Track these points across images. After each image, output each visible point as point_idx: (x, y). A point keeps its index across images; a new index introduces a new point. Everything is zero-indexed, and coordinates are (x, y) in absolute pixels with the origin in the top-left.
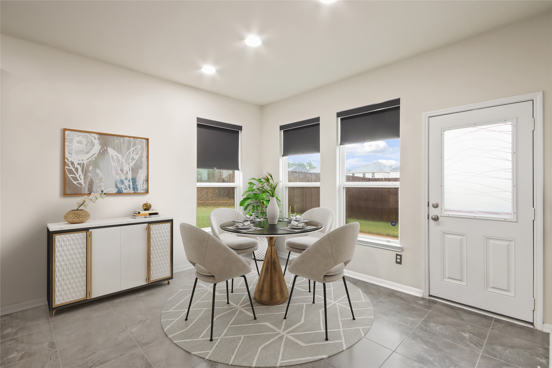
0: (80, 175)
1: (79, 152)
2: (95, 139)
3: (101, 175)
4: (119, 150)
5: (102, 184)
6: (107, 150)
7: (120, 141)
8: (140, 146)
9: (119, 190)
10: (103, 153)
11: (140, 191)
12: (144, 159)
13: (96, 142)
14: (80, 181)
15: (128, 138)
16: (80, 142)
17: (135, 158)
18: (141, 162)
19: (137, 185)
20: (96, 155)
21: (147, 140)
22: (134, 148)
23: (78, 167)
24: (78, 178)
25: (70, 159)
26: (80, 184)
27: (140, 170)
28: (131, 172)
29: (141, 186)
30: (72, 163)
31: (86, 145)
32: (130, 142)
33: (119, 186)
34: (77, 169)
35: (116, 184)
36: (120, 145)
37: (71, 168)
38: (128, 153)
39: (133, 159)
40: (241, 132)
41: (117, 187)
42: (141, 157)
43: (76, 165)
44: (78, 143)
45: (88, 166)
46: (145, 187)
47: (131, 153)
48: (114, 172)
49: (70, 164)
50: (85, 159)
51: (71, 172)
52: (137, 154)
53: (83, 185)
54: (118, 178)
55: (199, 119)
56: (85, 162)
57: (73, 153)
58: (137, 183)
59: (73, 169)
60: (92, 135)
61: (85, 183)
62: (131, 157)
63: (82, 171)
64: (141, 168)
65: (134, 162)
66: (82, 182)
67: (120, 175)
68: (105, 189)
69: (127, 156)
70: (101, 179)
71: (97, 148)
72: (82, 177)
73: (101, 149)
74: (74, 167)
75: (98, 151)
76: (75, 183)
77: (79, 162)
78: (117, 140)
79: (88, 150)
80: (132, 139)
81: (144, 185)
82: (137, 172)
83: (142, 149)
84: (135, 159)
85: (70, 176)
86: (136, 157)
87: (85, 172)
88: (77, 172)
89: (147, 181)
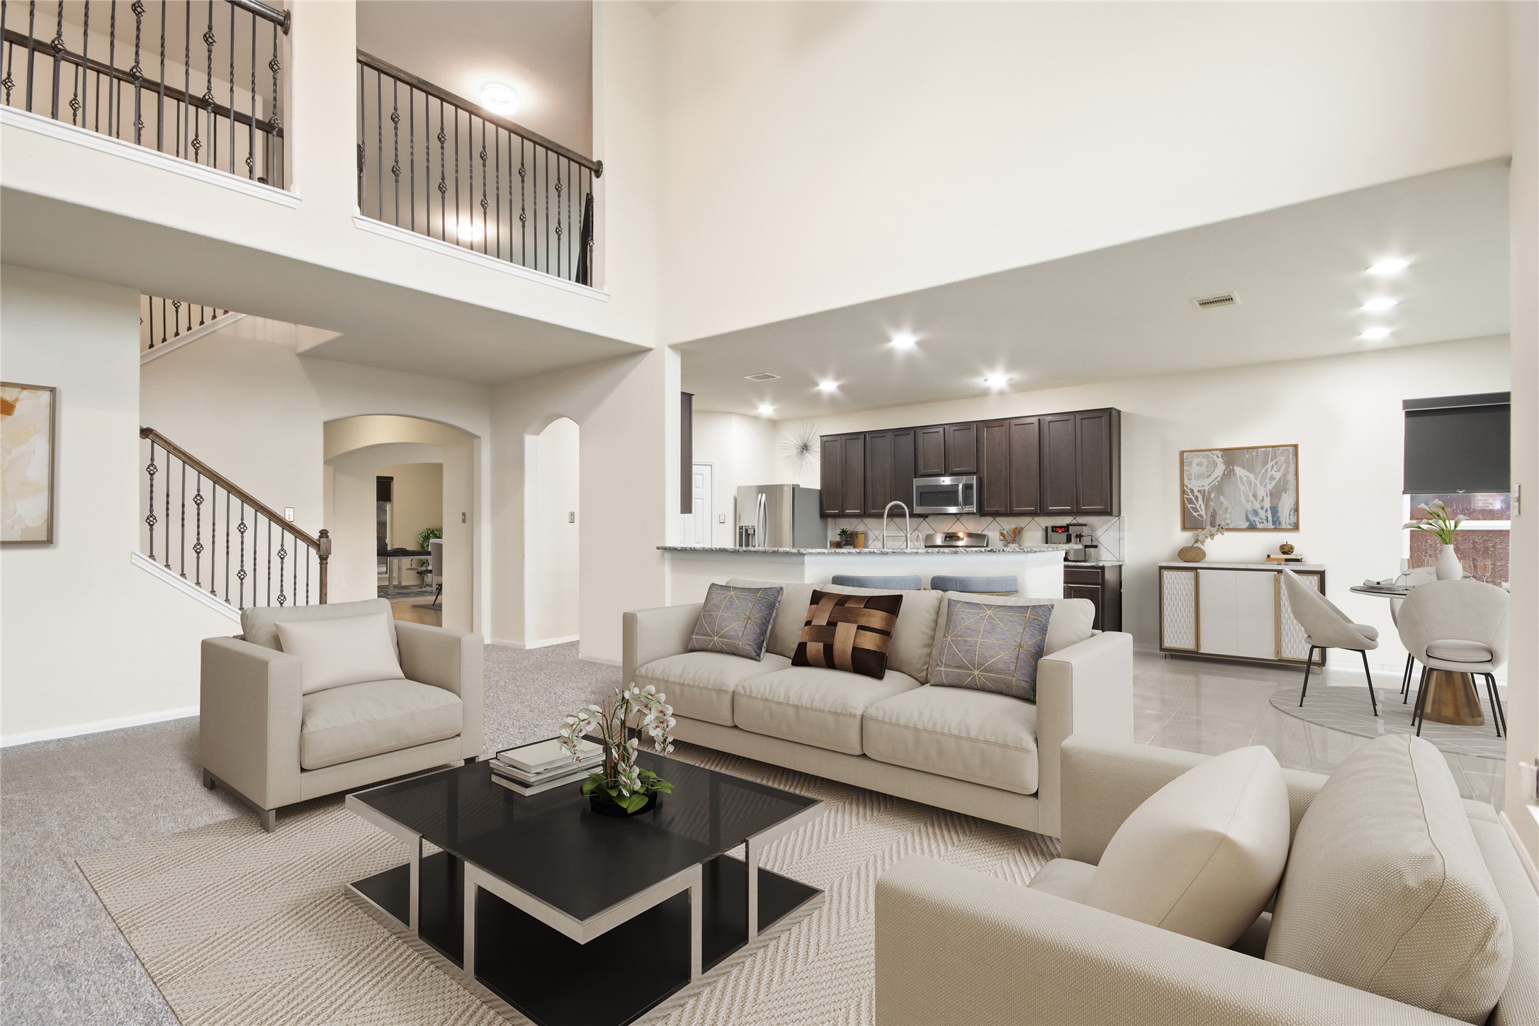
0: (1200, 504)
1: (1199, 477)
2: (1218, 457)
3: (1226, 503)
4: (1251, 469)
5: (1228, 516)
6: (1233, 470)
7: (1252, 455)
8: (1283, 458)
9: (1251, 523)
10: (1228, 474)
11: (1283, 526)
12: (1291, 477)
13: (1220, 461)
14: (1201, 512)
15: (1263, 449)
16: (1200, 464)
17: (1274, 476)
18: (1286, 482)
19: (1279, 517)
20: (1219, 478)
21: (1296, 446)
22: (1273, 462)
23: (1199, 494)
24: (1199, 508)
25: (1189, 486)
26: (1200, 515)
27: (1283, 494)
28: (1269, 498)
29: (1285, 516)
30: (1192, 491)
31: (1207, 467)
32: (1266, 454)
33: (1252, 518)
34: (1197, 498)
35: (1247, 516)
36: (1252, 459)
37: (1191, 496)
38: (1263, 471)
39: (1272, 478)
41: (1248, 520)
42: (1285, 475)
43: (1196, 493)
44: (1197, 465)
45: (1210, 493)
46: (1293, 519)
47: (1269, 470)
48: (1243, 499)
49: (1189, 492)
50: (1206, 484)
51: (1190, 501)
52: (1278, 471)
53: (1205, 517)
54: (1249, 507)
56: (1206, 488)
57: (1193, 479)
58: (1279, 514)
59: (1193, 498)
60: (1214, 452)
61: (1206, 514)
62: (1268, 476)
63: (1203, 500)
64: (1285, 491)
65: (1274, 483)
66: (1203, 513)
67: (1252, 502)
68: (1232, 522)
69: (1263, 475)
70: (1226, 509)
71: (1221, 468)
72: (1203, 507)
73: (1226, 469)
74: (1193, 496)
75: (1221, 475)
76: (1195, 514)
77: (1199, 489)
78: (1247, 454)
79: (1209, 473)
80: (1270, 449)
81: (1292, 517)
82: (1279, 497)
83: (1287, 462)
84: (1275, 479)
85: (1189, 506)
86: (1278, 475)
87: (1207, 501)
88: (1197, 501)
89: (1297, 510)
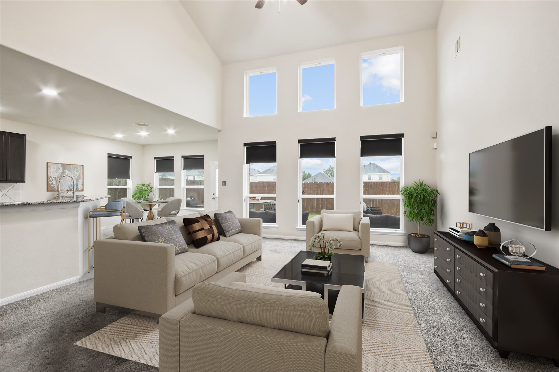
0: (54, 182)
1: (53, 172)
2: (60, 166)
3: (63, 182)
4: (70, 171)
5: (63, 186)
6: (65, 171)
7: (71, 167)
8: (79, 169)
9: (70, 189)
10: (63, 172)
11: (79, 190)
12: (81, 175)
13: (61, 167)
14: (54, 185)
15: (74, 165)
16: (54, 168)
17: (77, 174)
18: (80, 176)
19: (78, 187)
20: (60, 174)
21: (83, 166)
22: (77, 170)
23: (53, 179)
24: (53, 184)
25: (50, 175)
26: (54, 186)
27: (79, 180)
28: (75, 181)
29: (80, 188)
30: (51, 177)
31: (57, 169)
32: (75, 167)
33: (70, 187)
34: (53, 180)
35: (69, 187)
36: (71, 169)
37: (51, 179)
38: (74, 172)
39: (76, 175)
40: (131, 159)
41: (69, 188)
42: (80, 174)
43: (53, 178)
44: (53, 168)
45: (57, 178)
46: (82, 188)
47: (76, 172)
48: (68, 181)
49: (50, 177)
50: (56, 175)
51: (50, 181)
52: (78, 173)
53: (55, 187)
54: (70, 184)
55: (109, 154)
56: (56, 177)
57: (51, 173)
58: (78, 186)
59: (51, 180)
60: (59, 164)
61: (56, 186)
62: (75, 174)
63: (55, 181)
64: (80, 179)
65: (77, 176)
66: (55, 185)
67: (71, 182)
68: (64, 189)
69: (74, 174)
70: (63, 184)
71: (61, 170)
72: (55, 183)
73: (63, 171)
74: (52, 179)
75: (61, 172)
76: (52, 186)
77: (54, 177)
78: (69, 166)
79: (57, 171)
80: (76, 166)
81: (81, 187)
82: (78, 181)
83: (80, 170)
84: (77, 175)
85: (50, 183)
86: (78, 174)
87: (56, 181)
88: (53, 181)
89: (83, 185)
